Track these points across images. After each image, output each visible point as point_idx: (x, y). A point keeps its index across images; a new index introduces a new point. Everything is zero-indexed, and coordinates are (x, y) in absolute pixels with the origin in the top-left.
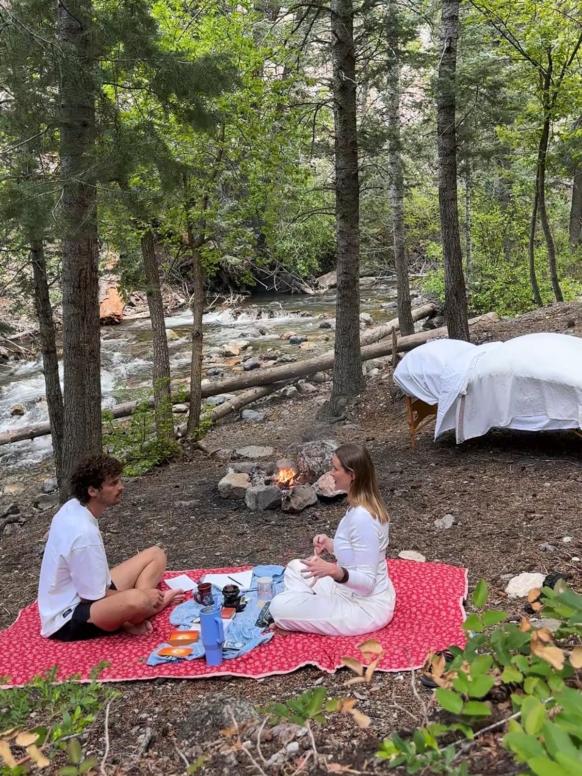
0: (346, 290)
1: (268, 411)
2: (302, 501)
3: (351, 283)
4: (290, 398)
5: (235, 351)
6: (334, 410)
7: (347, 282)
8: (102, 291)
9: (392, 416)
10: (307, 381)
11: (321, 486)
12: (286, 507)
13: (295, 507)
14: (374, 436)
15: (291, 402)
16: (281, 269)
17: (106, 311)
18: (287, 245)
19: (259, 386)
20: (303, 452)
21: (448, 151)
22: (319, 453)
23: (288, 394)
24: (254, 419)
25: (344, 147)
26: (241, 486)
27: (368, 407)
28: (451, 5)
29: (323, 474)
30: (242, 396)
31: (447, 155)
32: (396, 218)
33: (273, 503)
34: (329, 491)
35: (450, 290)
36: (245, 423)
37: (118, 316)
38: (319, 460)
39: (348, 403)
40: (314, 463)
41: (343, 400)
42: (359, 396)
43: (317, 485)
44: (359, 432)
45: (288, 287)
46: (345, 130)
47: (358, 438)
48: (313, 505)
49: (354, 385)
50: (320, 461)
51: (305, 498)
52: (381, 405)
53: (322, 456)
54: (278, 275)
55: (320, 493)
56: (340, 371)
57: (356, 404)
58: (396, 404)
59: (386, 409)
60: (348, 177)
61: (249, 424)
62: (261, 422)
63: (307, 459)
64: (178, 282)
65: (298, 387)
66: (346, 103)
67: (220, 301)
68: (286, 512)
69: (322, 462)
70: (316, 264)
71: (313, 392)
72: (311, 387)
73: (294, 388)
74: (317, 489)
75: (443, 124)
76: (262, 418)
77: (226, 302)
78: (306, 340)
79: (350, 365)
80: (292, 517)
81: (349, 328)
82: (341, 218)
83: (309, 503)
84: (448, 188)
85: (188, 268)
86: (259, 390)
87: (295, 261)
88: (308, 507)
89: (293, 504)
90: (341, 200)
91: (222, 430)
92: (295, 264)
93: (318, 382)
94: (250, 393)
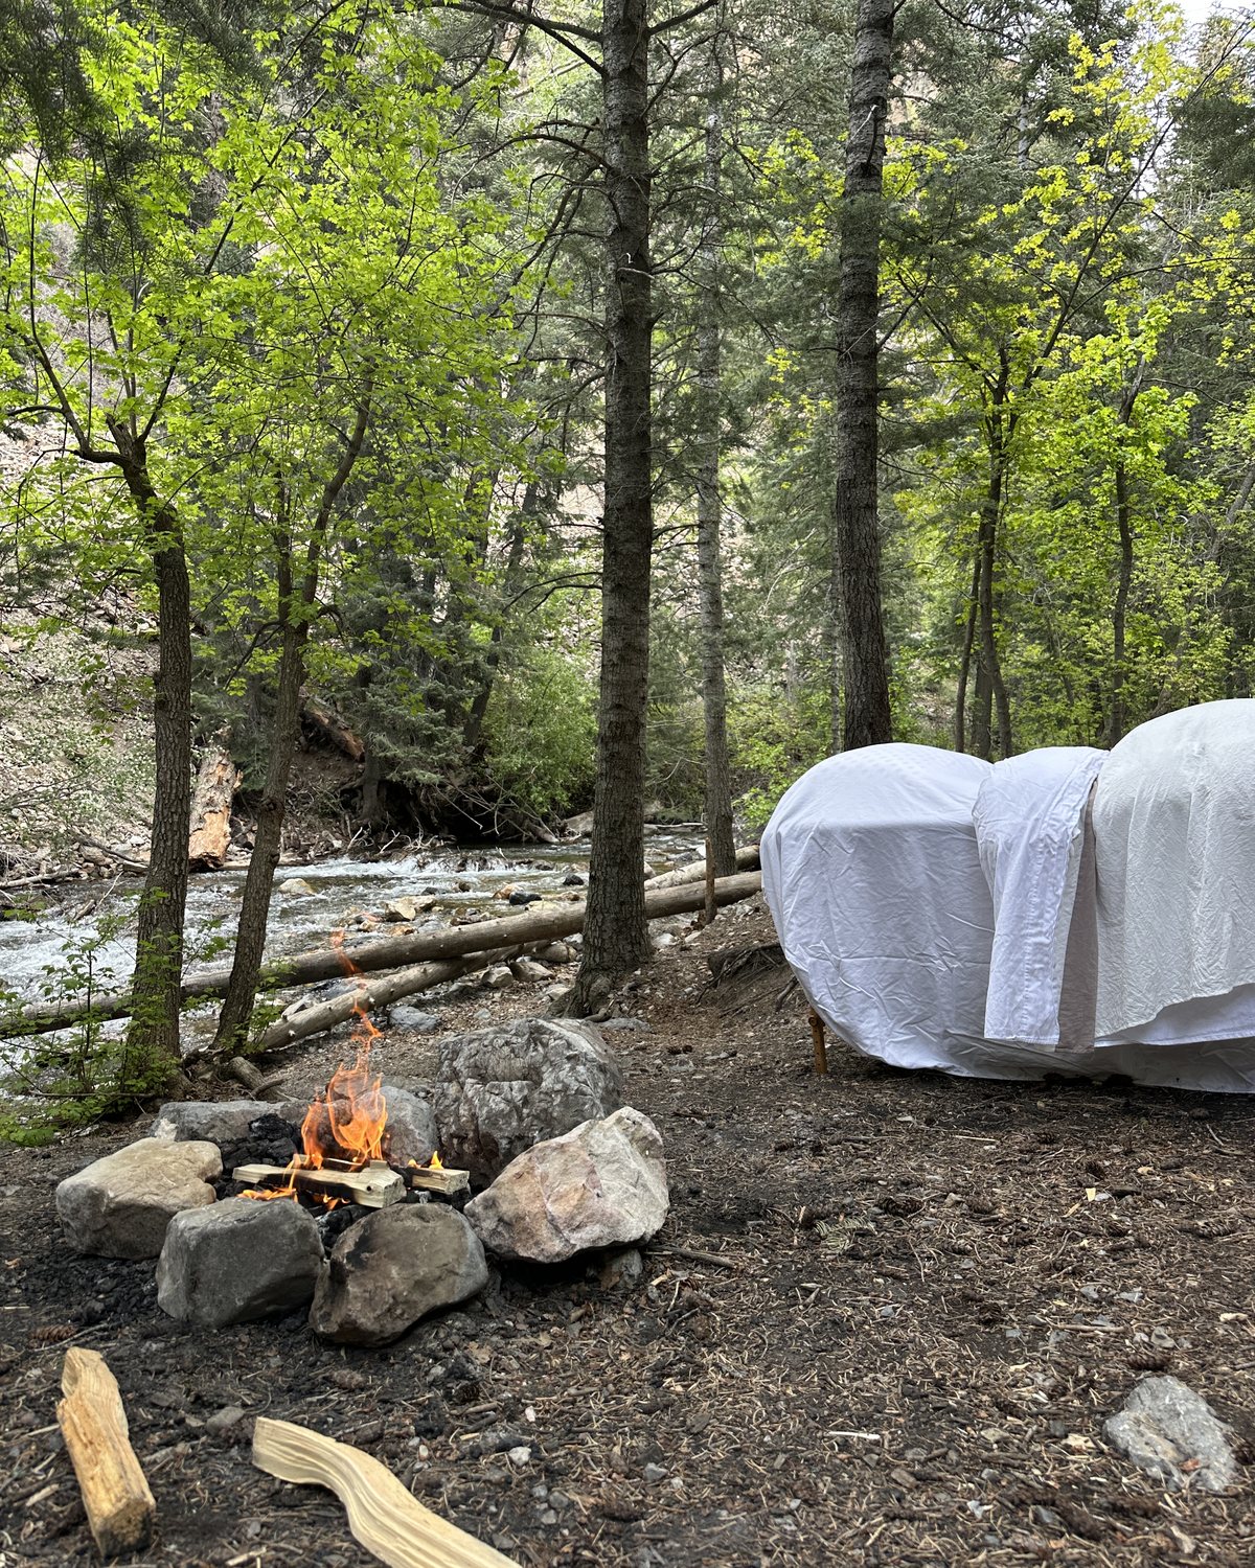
0: (617, 742)
1: (447, 1011)
2: (403, 1289)
3: (629, 729)
4: (495, 988)
5: (408, 913)
6: (582, 1003)
7: (620, 726)
8: (194, 816)
9: (715, 1010)
10: (533, 959)
11: (505, 1208)
12: (326, 1317)
13: (366, 1320)
14: (688, 1043)
15: (497, 995)
16: (507, 801)
17: (197, 847)
18: (517, 761)
19: (434, 960)
20: (459, 1064)
21: (862, 395)
22: (518, 1063)
23: (493, 980)
24: (415, 1026)
25: (625, 442)
26: (149, 1199)
27: (659, 993)
28: (873, 73)
29: (527, 1147)
30: (396, 978)
31: (859, 404)
32: (710, 664)
33: (275, 1291)
34: (544, 1232)
35: (857, 714)
36: (395, 1034)
37: (216, 858)
38: (516, 1089)
39: (614, 987)
40: (497, 1104)
41: (602, 982)
42: (638, 972)
43: (491, 1204)
44: (644, 1035)
45: (517, 832)
46: (627, 408)
47: (643, 1049)
48: (462, 1306)
49: (629, 948)
50: (518, 1097)
51: (422, 1271)
52: (688, 990)
53: (532, 1075)
54: (502, 810)
55: (502, 1241)
56: (599, 917)
57: (631, 989)
58: (723, 989)
59: (699, 999)
60: (630, 504)
61: (403, 1037)
62: (428, 1032)
63: (471, 1087)
64: (335, 815)
65: (514, 969)
66: (631, 352)
67: (400, 845)
68: (328, 1342)
69: (526, 1101)
70: (563, 797)
71: (544, 978)
72: (540, 969)
73: (506, 970)
74: (489, 1224)
75: (851, 333)
76: (431, 1023)
77: (411, 846)
78: (539, 899)
79: (622, 904)
80: (345, 1375)
81: (622, 824)
82: (612, 591)
83: (442, 1295)
84: (858, 480)
85: (352, 792)
86: (431, 968)
87: (528, 787)
88: (437, 1315)
89: (360, 1306)
90: (615, 553)
91: (341, 1047)
92: (529, 793)
93: (554, 962)
94: (413, 973)
